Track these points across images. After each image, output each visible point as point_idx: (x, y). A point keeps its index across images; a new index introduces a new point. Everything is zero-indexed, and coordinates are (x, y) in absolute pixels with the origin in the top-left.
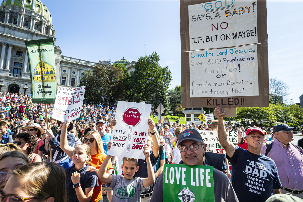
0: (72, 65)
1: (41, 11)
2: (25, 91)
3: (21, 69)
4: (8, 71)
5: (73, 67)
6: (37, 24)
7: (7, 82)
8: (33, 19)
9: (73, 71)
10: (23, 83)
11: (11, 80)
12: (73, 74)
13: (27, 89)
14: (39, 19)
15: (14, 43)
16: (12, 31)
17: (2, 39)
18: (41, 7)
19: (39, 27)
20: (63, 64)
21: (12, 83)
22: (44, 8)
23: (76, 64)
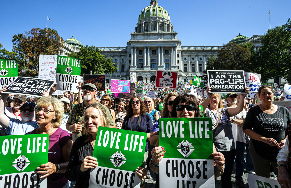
0: (191, 53)
1: (162, 14)
2: (146, 80)
3: (156, 64)
4: (149, 67)
5: (192, 54)
6: (160, 26)
7: (149, 75)
8: (158, 23)
9: (192, 58)
11: (151, 73)
12: (192, 61)
13: (147, 78)
14: (162, 21)
15: (150, 45)
16: (148, 36)
17: (144, 44)
18: (162, 11)
19: (162, 27)
20: (184, 54)
21: (152, 75)
22: (164, 11)
23: (194, 51)
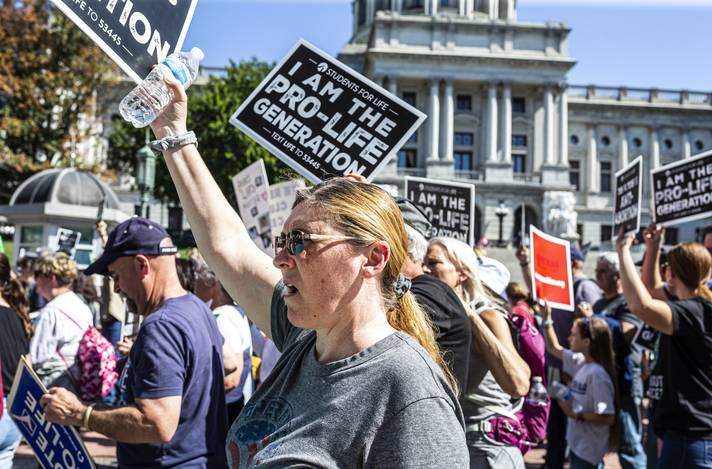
10: (491, 198)
